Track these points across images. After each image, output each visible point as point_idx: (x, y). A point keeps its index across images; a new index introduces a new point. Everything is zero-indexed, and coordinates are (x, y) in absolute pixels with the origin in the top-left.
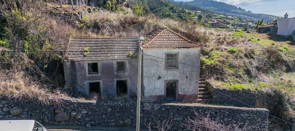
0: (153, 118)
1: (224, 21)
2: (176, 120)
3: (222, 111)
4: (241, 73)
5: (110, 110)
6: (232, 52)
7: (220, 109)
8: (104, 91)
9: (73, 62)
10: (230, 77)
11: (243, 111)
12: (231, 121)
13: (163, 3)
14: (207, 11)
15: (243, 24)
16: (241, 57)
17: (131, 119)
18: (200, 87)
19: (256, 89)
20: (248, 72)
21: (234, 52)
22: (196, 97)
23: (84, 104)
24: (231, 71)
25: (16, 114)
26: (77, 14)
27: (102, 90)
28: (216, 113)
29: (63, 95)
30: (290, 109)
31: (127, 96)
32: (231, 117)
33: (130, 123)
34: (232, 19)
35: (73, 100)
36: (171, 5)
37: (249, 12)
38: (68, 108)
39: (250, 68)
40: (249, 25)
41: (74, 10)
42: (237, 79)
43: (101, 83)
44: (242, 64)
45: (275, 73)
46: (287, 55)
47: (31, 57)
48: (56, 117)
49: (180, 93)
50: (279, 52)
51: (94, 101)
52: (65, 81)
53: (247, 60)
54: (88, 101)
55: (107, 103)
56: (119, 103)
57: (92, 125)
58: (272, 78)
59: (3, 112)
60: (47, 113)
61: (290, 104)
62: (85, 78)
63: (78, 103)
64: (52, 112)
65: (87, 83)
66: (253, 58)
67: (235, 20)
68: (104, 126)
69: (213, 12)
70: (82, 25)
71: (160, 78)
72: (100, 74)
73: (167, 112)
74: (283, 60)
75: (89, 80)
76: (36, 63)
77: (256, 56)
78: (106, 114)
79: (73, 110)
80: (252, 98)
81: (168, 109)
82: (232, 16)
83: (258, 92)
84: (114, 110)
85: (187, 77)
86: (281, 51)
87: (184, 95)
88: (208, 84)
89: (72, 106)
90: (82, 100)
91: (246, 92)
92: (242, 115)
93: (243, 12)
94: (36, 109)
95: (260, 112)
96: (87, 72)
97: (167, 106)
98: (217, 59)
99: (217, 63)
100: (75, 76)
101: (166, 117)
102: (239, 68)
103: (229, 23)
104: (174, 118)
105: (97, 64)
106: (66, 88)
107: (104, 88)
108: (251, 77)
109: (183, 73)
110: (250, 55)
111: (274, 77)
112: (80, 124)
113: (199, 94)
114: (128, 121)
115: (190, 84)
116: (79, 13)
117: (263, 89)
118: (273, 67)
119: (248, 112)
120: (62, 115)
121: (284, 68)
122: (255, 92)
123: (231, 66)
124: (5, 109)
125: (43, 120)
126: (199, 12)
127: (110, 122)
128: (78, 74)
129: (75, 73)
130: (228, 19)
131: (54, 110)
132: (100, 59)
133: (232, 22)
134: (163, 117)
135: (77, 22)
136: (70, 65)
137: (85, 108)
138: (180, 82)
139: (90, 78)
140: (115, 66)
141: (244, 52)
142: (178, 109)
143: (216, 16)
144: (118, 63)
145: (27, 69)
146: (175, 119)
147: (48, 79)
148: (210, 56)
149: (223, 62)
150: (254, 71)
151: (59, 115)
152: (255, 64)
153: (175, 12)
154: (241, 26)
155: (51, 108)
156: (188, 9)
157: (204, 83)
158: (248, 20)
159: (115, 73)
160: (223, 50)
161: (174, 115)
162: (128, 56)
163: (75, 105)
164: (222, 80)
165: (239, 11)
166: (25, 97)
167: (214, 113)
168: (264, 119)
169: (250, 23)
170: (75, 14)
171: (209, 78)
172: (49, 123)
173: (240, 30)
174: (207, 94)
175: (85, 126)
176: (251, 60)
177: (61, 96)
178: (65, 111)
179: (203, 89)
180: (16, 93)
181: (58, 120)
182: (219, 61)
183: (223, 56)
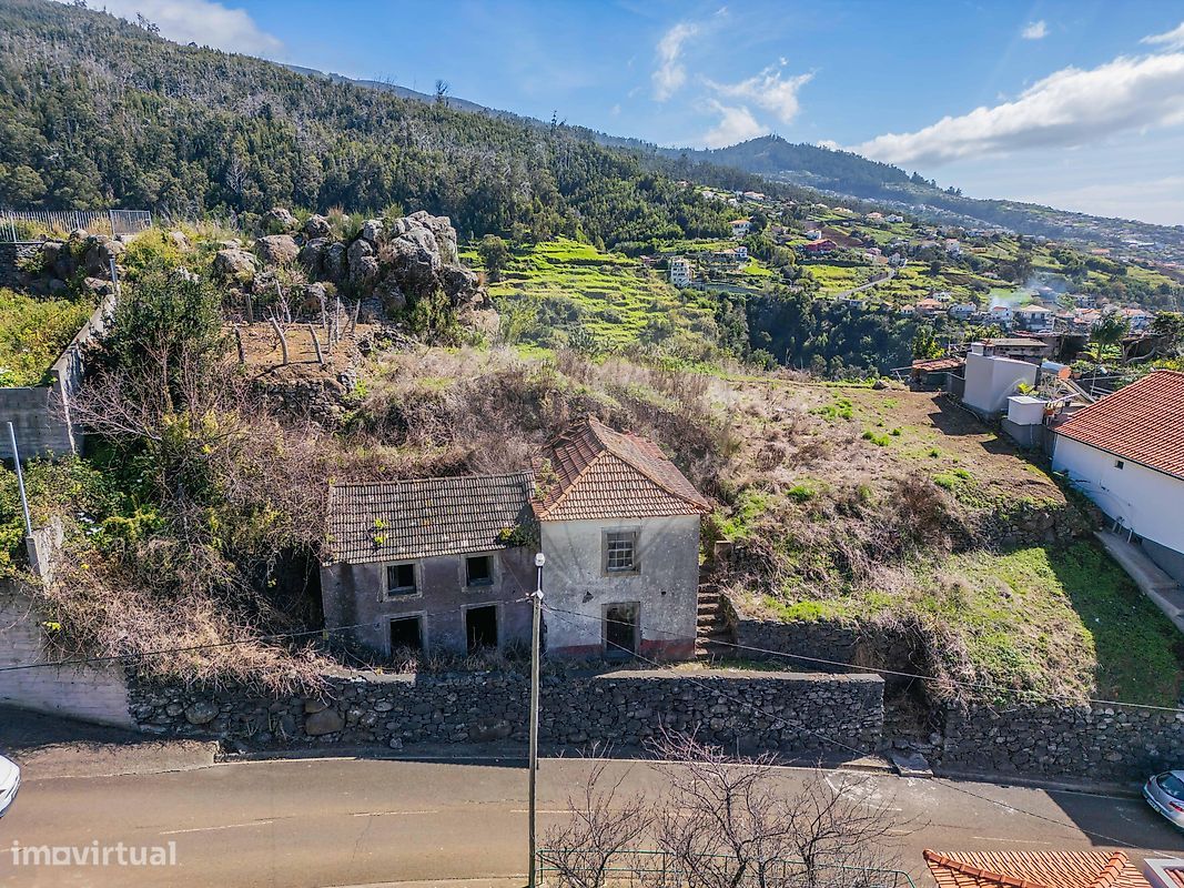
0: (569, 716)
1: (854, 234)
2: (633, 717)
3: (758, 688)
4: (820, 567)
5: (452, 698)
6: (800, 498)
7: (752, 683)
8: (431, 639)
9: (345, 567)
10: (788, 580)
11: (813, 686)
12: (782, 711)
13: (612, 164)
14: (789, 193)
15: (926, 244)
16: (826, 517)
17: (510, 722)
18: (701, 612)
19: (857, 618)
20: (841, 562)
21: (807, 498)
22: (692, 645)
23: (383, 685)
24: (792, 562)
25: (204, 721)
26: (334, 380)
27: (426, 638)
28: (742, 692)
29: (322, 661)
30: (944, 674)
31: (497, 655)
32: (782, 701)
33: (508, 731)
34: (883, 227)
35: (354, 675)
36: (645, 170)
37: (951, 192)
38: (342, 699)
39: (847, 550)
40: (949, 248)
41: (323, 368)
42: (810, 586)
43: (425, 618)
44: (826, 540)
45: (919, 556)
46: (964, 498)
47: (227, 554)
48: (308, 724)
49: (644, 637)
50: (941, 490)
51: (408, 677)
52: (324, 619)
53: (840, 525)
54: (392, 678)
55: (444, 679)
56: (479, 679)
57: (405, 740)
58: (909, 575)
59: (168, 716)
60: (285, 713)
61: (946, 658)
62: (379, 608)
63: (368, 683)
64: (297, 710)
65: (384, 620)
66: (858, 516)
67: (896, 228)
68: (437, 741)
69: (812, 198)
70: (351, 414)
71: (588, 597)
72: (420, 594)
73: (608, 697)
74: (948, 516)
75: (389, 611)
76: (239, 566)
77: (868, 511)
78: (442, 711)
79: (353, 703)
80: (844, 642)
81: (611, 689)
82: (886, 213)
83: (864, 626)
84: (463, 698)
85: (664, 593)
86: (946, 487)
87: (657, 642)
88: (724, 602)
89: (351, 694)
90: (377, 675)
91: (829, 627)
92: (813, 695)
93: (928, 192)
94: (254, 705)
95: (859, 686)
96: (385, 590)
97: (609, 680)
98: (756, 525)
99: (755, 536)
100: (353, 603)
101: (607, 710)
102: (816, 552)
103: (870, 244)
104: (628, 712)
105: (411, 567)
106: (326, 636)
107: (431, 631)
108: (849, 578)
109: (653, 582)
110: (850, 507)
111: (917, 572)
112: (372, 738)
113: (700, 635)
114: (501, 725)
115: (674, 612)
116: (339, 379)
117: (876, 618)
118: (918, 539)
119: (827, 687)
120: (324, 719)
121: (948, 543)
122: (852, 625)
123: (794, 546)
124: (172, 711)
125: (273, 733)
126: (755, 195)
127: (455, 731)
128: (361, 597)
129: (353, 595)
130: (868, 224)
131: (304, 706)
132: (421, 554)
133: (882, 237)
134: (599, 711)
135: (336, 408)
136: (339, 576)
137: (387, 697)
138: (647, 607)
139: (395, 607)
140: (463, 571)
141: (837, 496)
142: (638, 688)
143: (821, 212)
144: (471, 562)
145: (218, 590)
146: (631, 714)
147: (281, 617)
148: (736, 510)
149: (772, 534)
150: (857, 558)
151: (318, 718)
152: (863, 536)
153: (660, 200)
154: (916, 254)
155: (296, 702)
156: (712, 185)
157: (714, 600)
158: (945, 229)
159: (463, 589)
160: (777, 488)
161: (626, 703)
162: (498, 540)
163: (360, 690)
164: (768, 590)
165: (912, 189)
166: (228, 676)
167: (736, 693)
168: (870, 704)
169: (953, 244)
170: (328, 385)
171: (730, 584)
172: (289, 740)
173: (912, 272)
174: (723, 633)
175: (387, 743)
176: (853, 522)
177: (318, 668)
178: (331, 707)
179: (713, 617)
180: (204, 667)
181: (315, 731)
182: (759, 530)
183: (773, 512)
